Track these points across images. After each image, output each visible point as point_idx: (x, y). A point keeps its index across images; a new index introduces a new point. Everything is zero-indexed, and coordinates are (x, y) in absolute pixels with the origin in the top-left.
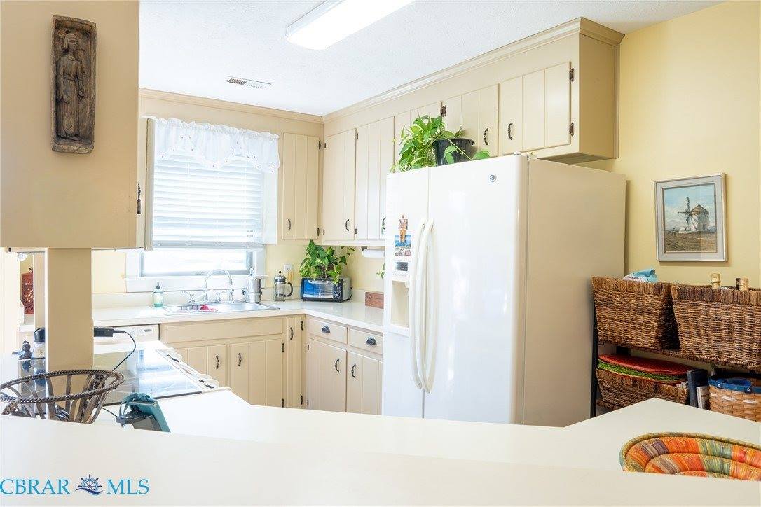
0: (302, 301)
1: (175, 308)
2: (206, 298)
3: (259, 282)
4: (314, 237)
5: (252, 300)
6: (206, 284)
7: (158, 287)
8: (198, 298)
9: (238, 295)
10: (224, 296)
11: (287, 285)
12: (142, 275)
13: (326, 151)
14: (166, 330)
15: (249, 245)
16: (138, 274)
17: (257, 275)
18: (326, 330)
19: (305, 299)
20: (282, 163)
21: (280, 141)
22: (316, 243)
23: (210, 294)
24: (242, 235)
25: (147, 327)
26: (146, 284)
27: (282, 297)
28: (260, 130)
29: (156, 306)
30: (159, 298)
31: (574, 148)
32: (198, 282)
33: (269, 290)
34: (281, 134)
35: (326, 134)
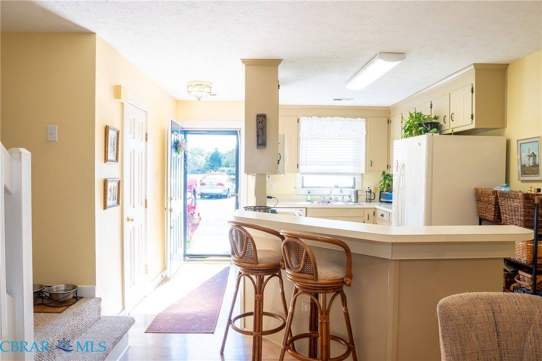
0: (380, 203)
1: (316, 202)
2: (331, 199)
3: (357, 192)
4: (385, 169)
5: (353, 201)
6: (331, 192)
7: (309, 193)
8: (327, 198)
9: (347, 198)
10: (340, 198)
11: (372, 194)
12: (303, 187)
13: (392, 124)
14: (309, 211)
15: (353, 174)
16: (301, 187)
17: (357, 189)
18: (382, 215)
19: (381, 202)
20: (367, 133)
21: (366, 121)
22: (387, 173)
23: (333, 197)
24: (350, 169)
25: (301, 209)
26: (305, 191)
27: (370, 200)
28: (355, 117)
29: (308, 201)
30: (309, 198)
31: (473, 126)
32: (327, 192)
33: (363, 197)
34: (366, 118)
35: (392, 115)
